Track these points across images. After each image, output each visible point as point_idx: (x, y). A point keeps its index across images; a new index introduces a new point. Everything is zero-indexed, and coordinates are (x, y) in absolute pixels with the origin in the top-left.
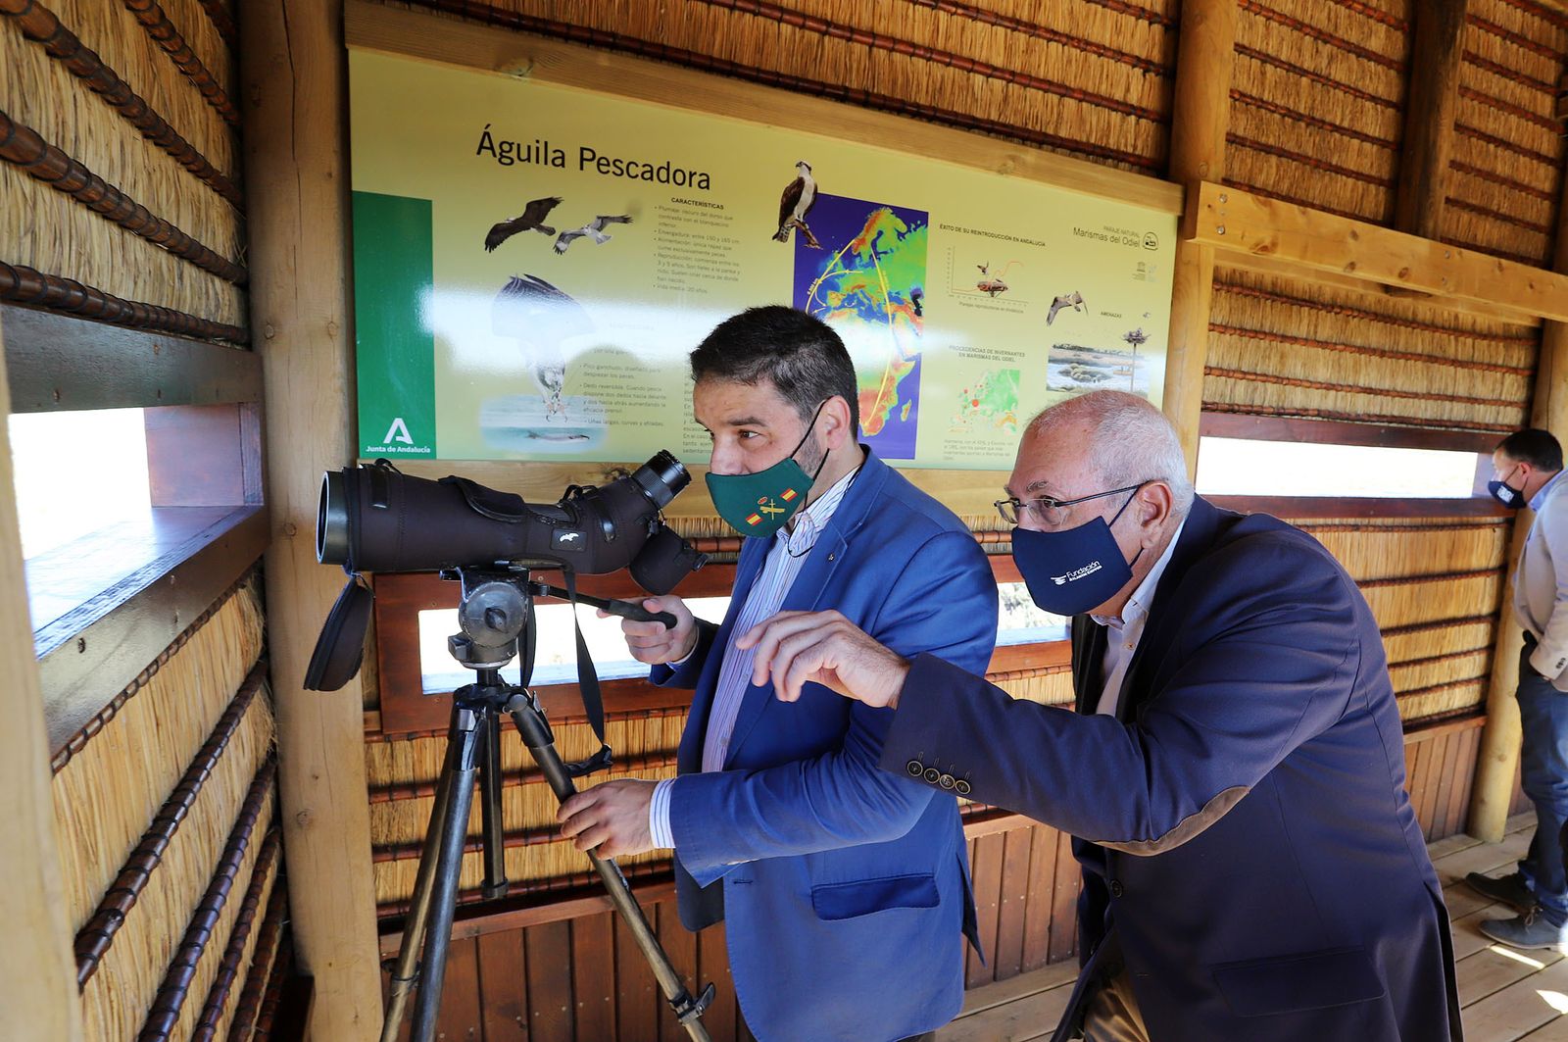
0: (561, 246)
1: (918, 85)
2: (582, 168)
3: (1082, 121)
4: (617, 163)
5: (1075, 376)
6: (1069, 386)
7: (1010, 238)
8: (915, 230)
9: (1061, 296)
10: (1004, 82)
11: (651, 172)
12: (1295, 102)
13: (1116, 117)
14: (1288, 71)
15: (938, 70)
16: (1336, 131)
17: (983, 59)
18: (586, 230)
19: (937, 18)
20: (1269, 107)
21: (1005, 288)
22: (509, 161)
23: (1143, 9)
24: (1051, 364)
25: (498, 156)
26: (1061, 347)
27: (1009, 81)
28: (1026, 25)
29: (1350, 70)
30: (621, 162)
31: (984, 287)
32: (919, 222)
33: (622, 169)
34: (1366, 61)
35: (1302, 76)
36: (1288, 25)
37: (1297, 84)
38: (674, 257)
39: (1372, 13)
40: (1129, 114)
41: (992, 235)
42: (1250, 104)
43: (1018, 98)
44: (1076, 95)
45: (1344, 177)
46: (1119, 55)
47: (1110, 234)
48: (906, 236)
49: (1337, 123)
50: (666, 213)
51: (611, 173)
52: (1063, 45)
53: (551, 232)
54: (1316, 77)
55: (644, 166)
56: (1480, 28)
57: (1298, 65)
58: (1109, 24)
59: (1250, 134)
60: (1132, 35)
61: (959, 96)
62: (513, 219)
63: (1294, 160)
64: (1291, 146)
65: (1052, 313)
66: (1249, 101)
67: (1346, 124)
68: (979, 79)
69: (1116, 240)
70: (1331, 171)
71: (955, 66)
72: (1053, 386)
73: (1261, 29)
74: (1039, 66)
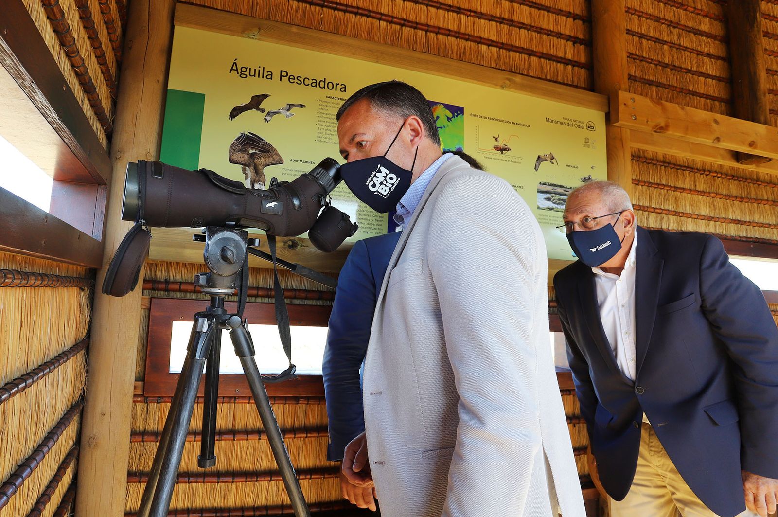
0: (268, 118)
1: (452, 50)
2: (281, 80)
3: (542, 68)
4: (299, 78)
5: (554, 201)
6: (551, 207)
7: (510, 122)
8: (457, 116)
9: (542, 155)
10: (498, 49)
11: (316, 83)
12: (662, 58)
13: (560, 66)
14: (655, 42)
15: (462, 43)
16: (689, 73)
17: (486, 37)
18: (281, 111)
19: (460, 18)
20: (648, 60)
21: (509, 150)
22: (245, 76)
23: (570, 12)
24: (539, 194)
25: (240, 74)
26: (544, 184)
27: (500, 48)
28: (507, 20)
29: (692, 41)
30: (301, 78)
31: (497, 148)
32: (459, 112)
33: (301, 81)
34: (700, 37)
35: (663, 44)
36: (652, 20)
37: (662, 49)
38: (326, 126)
39: (700, 12)
40: (567, 64)
41: (500, 120)
42: (636, 59)
43: (506, 56)
44: (537, 54)
45: (698, 98)
46: (559, 35)
47: (567, 122)
48: (452, 119)
49: (689, 68)
50: (324, 103)
51: (295, 83)
52: (528, 31)
53: (263, 111)
54: (672, 45)
55: (312, 80)
56: (765, 19)
57: (661, 39)
58: (552, 20)
59: (639, 74)
60: (565, 26)
61: (474, 55)
62: (244, 104)
63: (666, 88)
64: (663, 81)
65: (537, 164)
66: (636, 57)
67: (694, 69)
68: (484, 48)
69: (570, 125)
70: (690, 94)
71: (471, 41)
72: (541, 206)
73: (636, 22)
74: (516, 41)
